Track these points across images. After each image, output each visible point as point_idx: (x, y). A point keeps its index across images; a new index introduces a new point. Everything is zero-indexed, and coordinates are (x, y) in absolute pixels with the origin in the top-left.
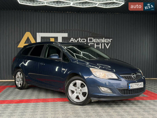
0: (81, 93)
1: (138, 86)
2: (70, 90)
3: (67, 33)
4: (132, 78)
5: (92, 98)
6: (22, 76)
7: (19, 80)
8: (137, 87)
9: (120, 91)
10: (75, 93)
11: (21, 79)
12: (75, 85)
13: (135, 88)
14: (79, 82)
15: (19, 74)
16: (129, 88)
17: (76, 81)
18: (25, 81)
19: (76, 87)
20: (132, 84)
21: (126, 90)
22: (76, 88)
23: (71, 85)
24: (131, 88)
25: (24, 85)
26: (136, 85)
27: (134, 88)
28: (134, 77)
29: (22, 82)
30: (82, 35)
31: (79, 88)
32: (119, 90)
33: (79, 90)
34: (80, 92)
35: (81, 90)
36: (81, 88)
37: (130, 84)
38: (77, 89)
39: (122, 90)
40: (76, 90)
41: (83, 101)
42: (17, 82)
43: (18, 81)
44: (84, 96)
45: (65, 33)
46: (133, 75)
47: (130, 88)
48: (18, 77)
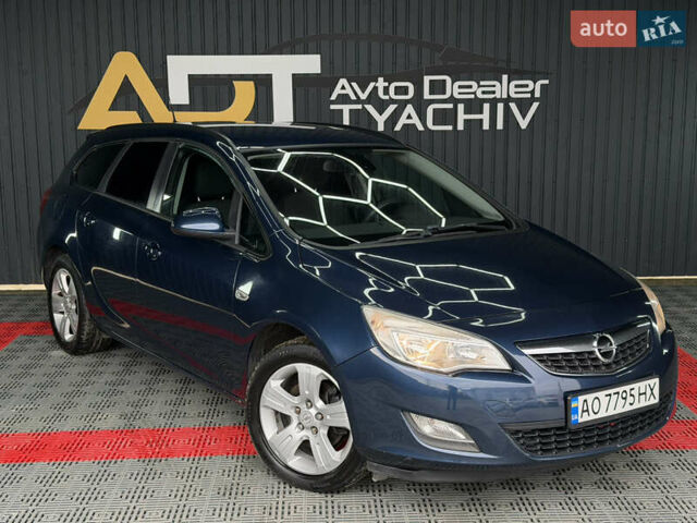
0: (324, 432)
1: (630, 399)
2: (265, 406)
3: (319, 56)
4: (597, 359)
5: (371, 466)
6: (75, 293)
7: (64, 309)
8: (620, 410)
9: (518, 439)
10: (293, 427)
11: (74, 307)
12: (291, 384)
13: (611, 412)
14: (311, 375)
15: (64, 277)
16: (573, 418)
17: (295, 368)
18: (87, 316)
19: (297, 394)
20: (590, 397)
21: (558, 429)
22: (296, 400)
23: (275, 383)
24: (584, 418)
25: (84, 337)
26: (614, 397)
27: (603, 414)
28: (605, 355)
29: (76, 318)
30: (395, 63)
31: (310, 403)
32: (517, 432)
33: (313, 411)
34: (317, 423)
35: (321, 415)
36: (320, 404)
37: (581, 398)
38: (303, 407)
39: (533, 431)
40: (299, 413)
41: (328, 470)
42: (57, 317)
43: (63, 313)
44: (338, 447)
45: (306, 52)
46: (599, 344)
47: (580, 420)
48: (60, 294)
